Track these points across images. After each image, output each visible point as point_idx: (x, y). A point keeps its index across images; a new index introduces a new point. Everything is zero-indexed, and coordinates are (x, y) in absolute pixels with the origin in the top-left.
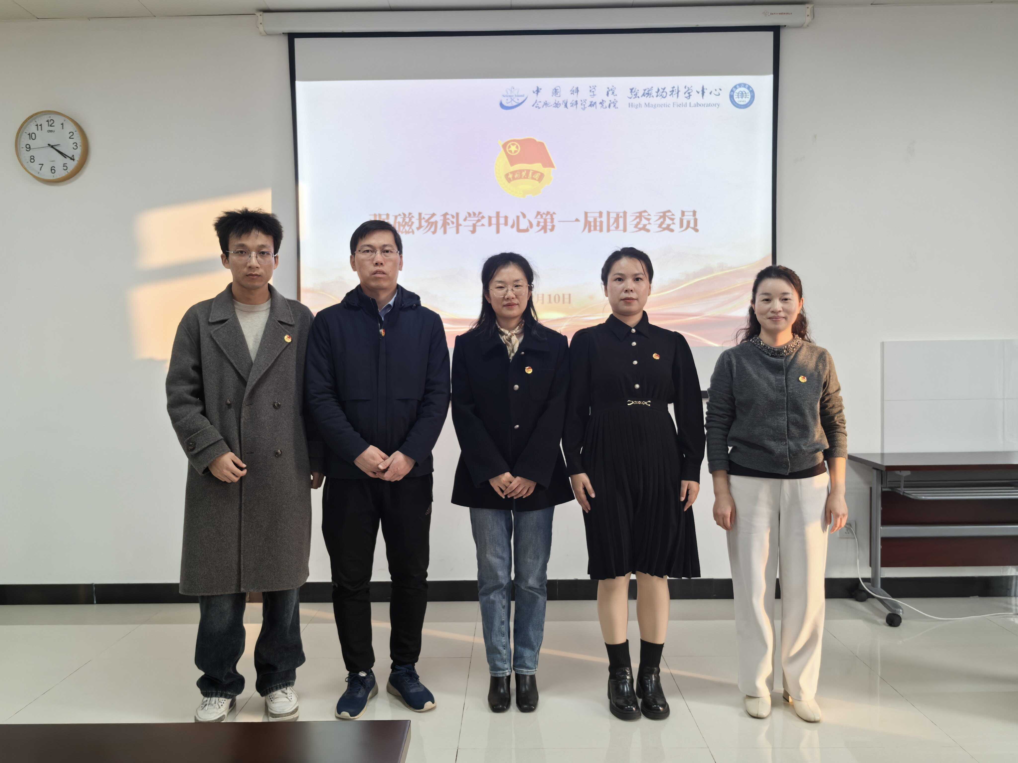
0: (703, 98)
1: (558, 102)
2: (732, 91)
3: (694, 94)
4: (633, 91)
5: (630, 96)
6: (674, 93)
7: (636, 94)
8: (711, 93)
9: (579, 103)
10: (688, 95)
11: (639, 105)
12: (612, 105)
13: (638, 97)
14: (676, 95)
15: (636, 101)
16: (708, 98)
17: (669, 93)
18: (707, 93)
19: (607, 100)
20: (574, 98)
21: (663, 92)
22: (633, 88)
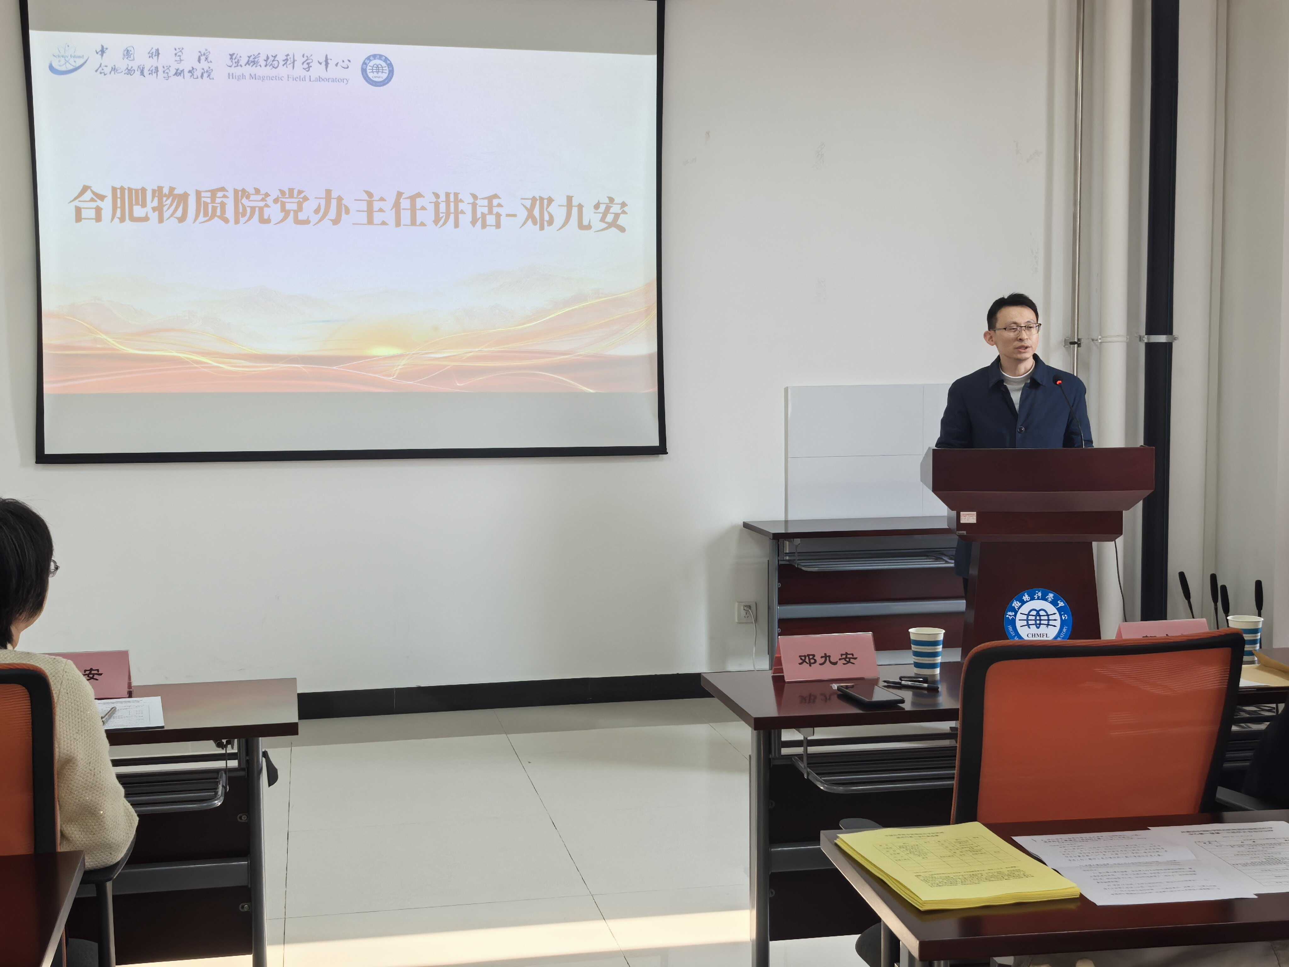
0: (327, 71)
1: (132, 67)
2: (364, 63)
3: (315, 65)
4: (234, 57)
5: (230, 64)
6: (288, 62)
7: (238, 62)
8: (337, 65)
9: (161, 70)
10: (307, 66)
11: (241, 76)
12: (205, 75)
13: (241, 66)
14: (292, 64)
15: (238, 71)
16: (333, 72)
17: (282, 63)
18: (331, 64)
19: (199, 67)
20: (153, 62)
21: (273, 61)
22: (234, 54)
